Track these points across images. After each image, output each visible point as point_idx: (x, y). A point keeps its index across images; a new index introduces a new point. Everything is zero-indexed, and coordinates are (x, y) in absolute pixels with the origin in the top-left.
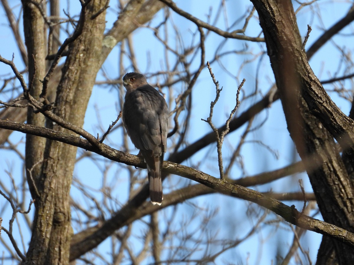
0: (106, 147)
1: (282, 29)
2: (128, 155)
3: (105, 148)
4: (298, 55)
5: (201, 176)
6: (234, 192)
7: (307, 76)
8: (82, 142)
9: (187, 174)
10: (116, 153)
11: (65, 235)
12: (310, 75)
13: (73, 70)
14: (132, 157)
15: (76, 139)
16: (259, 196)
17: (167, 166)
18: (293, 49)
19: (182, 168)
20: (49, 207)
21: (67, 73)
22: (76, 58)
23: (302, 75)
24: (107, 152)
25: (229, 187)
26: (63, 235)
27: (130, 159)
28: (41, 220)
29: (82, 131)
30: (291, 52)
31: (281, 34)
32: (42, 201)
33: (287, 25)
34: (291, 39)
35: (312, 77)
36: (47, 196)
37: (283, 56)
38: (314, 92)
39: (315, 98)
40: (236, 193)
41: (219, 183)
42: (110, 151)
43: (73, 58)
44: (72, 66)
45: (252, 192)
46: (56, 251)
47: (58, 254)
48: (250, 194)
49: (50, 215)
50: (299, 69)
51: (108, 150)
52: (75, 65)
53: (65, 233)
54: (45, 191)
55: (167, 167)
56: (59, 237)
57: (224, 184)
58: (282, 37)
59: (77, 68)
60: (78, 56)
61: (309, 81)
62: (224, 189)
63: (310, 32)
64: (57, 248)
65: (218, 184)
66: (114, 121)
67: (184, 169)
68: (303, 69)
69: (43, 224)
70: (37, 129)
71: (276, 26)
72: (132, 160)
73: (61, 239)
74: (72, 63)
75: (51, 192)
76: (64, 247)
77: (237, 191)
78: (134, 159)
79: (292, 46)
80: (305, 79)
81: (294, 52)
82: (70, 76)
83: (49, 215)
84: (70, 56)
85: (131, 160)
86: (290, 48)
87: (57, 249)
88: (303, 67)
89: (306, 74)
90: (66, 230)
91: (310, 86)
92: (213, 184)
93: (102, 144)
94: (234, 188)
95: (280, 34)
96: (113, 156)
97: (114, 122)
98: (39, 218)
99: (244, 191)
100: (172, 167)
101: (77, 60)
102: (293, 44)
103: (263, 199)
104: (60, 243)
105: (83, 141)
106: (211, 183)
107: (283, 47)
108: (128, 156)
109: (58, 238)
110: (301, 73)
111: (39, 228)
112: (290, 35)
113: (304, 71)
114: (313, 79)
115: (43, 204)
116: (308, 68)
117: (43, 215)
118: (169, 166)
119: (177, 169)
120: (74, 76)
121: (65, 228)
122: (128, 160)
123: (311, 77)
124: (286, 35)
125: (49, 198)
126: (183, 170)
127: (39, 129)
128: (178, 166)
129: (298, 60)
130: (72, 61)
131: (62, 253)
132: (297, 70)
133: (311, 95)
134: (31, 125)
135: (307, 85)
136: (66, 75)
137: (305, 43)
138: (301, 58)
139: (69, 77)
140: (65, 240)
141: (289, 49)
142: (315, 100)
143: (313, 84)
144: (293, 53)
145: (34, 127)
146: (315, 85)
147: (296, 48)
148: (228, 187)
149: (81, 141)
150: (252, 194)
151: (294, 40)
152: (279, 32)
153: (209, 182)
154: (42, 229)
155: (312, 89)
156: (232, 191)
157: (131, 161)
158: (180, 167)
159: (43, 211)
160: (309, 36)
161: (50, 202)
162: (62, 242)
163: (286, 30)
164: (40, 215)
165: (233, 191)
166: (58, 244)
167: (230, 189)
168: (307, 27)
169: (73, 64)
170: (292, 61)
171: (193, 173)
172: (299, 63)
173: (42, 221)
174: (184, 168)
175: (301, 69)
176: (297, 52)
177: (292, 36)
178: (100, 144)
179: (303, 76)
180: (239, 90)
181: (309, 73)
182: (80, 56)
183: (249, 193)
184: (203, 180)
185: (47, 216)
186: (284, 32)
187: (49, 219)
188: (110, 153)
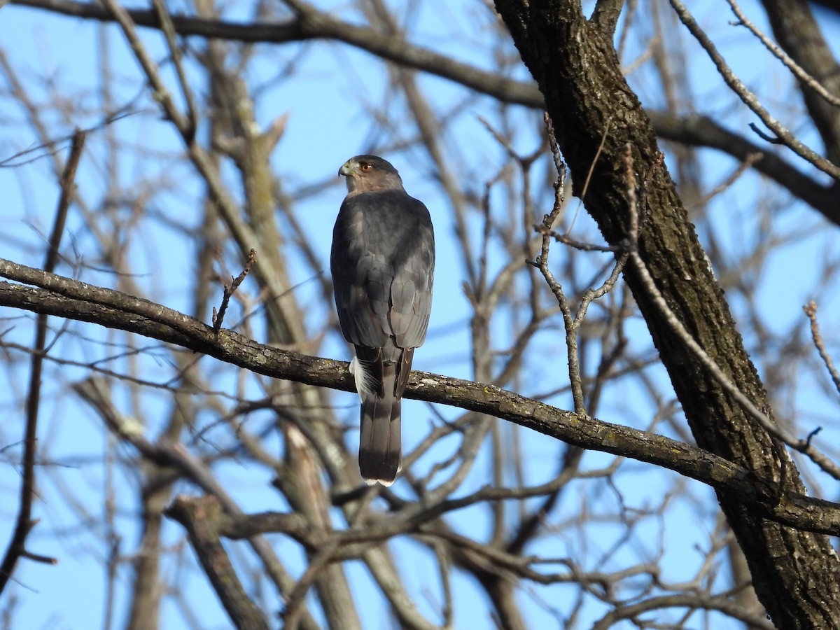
0: (238, 343)
5: (515, 406)
6: (608, 444)
9: (476, 401)
10: (267, 357)
14: (314, 365)
16: (674, 450)
17: (415, 384)
19: (460, 388)
24: (241, 355)
25: (593, 431)
27: (310, 370)
40: (612, 446)
42: (250, 351)
45: (657, 443)
48: (650, 448)
51: (245, 350)
55: (416, 387)
57: (579, 424)
62: (580, 438)
65: (563, 425)
72: (314, 373)
77: (616, 442)
78: (322, 370)
92: (549, 425)
94: (607, 433)
96: (260, 364)
99: (634, 441)
100: (432, 386)
103: (685, 458)
106: (542, 422)
108: (302, 363)
118: (423, 385)
119: (446, 391)
126: (463, 392)
128: (448, 384)
148: (590, 432)
150: (655, 446)
153: (538, 420)
156: (602, 440)
157: (313, 375)
158: (453, 386)
165: (605, 441)
167: (594, 437)
171: (491, 400)
174: (467, 388)
178: (213, 337)
183: (648, 445)
184: (520, 416)
188: (250, 356)
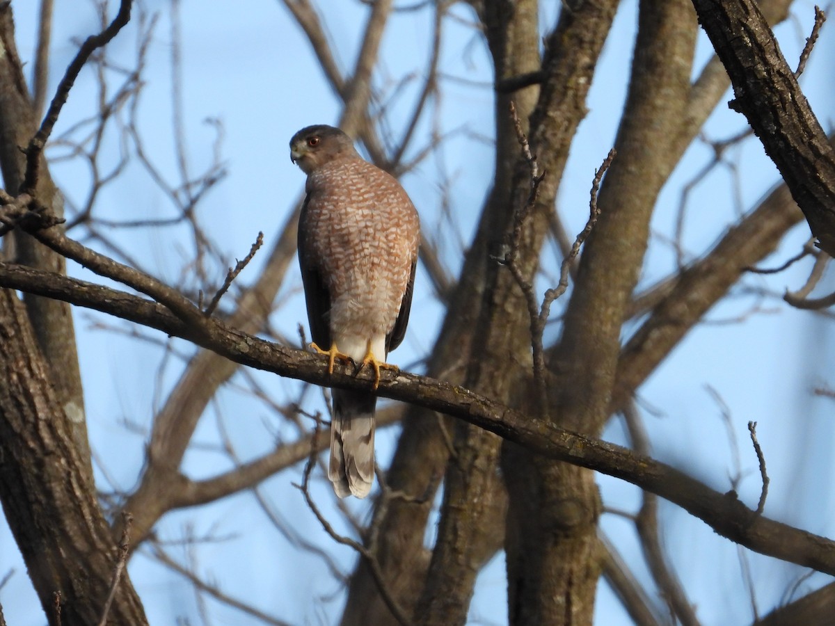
0: (221, 329)
1: (739, 17)
2: (283, 351)
3: (220, 331)
4: (782, 86)
5: (485, 409)
6: (575, 455)
7: (807, 144)
8: (159, 313)
9: (447, 402)
10: (249, 346)
11: (583, 562)
12: (814, 141)
13: (559, 120)
14: (293, 357)
15: (142, 305)
16: (641, 464)
17: (390, 381)
18: (768, 72)
19: (432, 388)
20: (481, 486)
21: (542, 127)
22: (566, 88)
23: (792, 142)
24: (224, 343)
25: (560, 440)
26: (579, 561)
27: (289, 361)
28: (456, 520)
29: (152, 285)
30: (764, 79)
31: (739, 30)
32: (462, 470)
33: (754, 6)
34: (763, 45)
35: (819, 146)
36: (476, 457)
37: (741, 89)
38: (824, 186)
39: (826, 205)
40: (579, 456)
41: (532, 428)
42: (234, 338)
43: (559, 87)
44: (556, 110)
45: (623, 455)
46: (558, 606)
47: (563, 612)
48: (617, 460)
49: (482, 507)
50: (783, 124)
51: (228, 337)
52: (564, 107)
53: (583, 557)
54: (471, 442)
55: (390, 385)
56: (567, 566)
57: (546, 432)
58: (740, 39)
59: (569, 115)
60: (571, 84)
61: (811, 157)
62: (547, 446)
63: (821, 25)
64: (561, 595)
65: (531, 431)
66: (242, 258)
67: (437, 390)
68: (795, 126)
69: (460, 533)
70: (36, 278)
71: (723, 9)
72: (293, 365)
73: (571, 572)
74: (555, 101)
75: (486, 447)
76: (579, 594)
77: (582, 452)
78: (300, 361)
79: (766, 63)
80: (800, 151)
81: (770, 79)
82: (549, 135)
83: (479, 509)
84: (552, 81)
85: (291, 364)
86: (760, 67)
87: (560, 599)
88: (796, 120)
89: (805, 140)
90: (587, 549)
91: (815, 170)
92: (517, 431)
93: (210, 320)
94: (574, 442)
95: (734, 30)
96: (242, 353)
97: (241, 262)
98: (452, 516)
99: (601, 452)
100: (405, 384)
101: (570, 93)
102: (768, 56)
104: (570, 583)
105: (160, 311)
106: (511, 427)
107: (744, 65)
108: (282, 353)
109: (562, 569)
110: (789, 136)
111: (449, 543)
112: (762, 34)
113: (798, 131)
114: (823, 152)
115: (464, 478)
116: (810, 123)
117: (465, 506)
118: (396, 382)
119: (418, 390)
120: (560, 135)
121: (582, 544)
122: (282, 365)
123: (817, 148)
124: (751, 35)
125: (480, 462)
126: (435, 392)
127: (42, 277)
128: (420, 383)
129: (783, 100)
130: (556, 97)
131: (575, 609)
132: (780, 126)
133: (817, 196)
134: (22, 266)
135: (806, 169)
136: (538, 134)
137: (806, 56)
138: (790, 95)
139: (546, 140)
140: (582, 574)
141: (759, 72)
142: (828, 207)
143: (823, 166)
144: (769, 82)
145: (30, 271)
146: (827, 170)
147: (777, 67)
148: (557, 441)
149: (157, 310)
150: (623, 458)
151: (773, 47)
152: (732, 26)
153: (506, 426)
154: (459, 545)
155: (817, 180)
156: (569, 450)
157: (292, 367)
158: (425, 385)
159: (465, 497)
160: (817, 37)
161: (484, 473)
162: (575, 580)
163: (750, 20)
164: (453, 508)
165: (572, 451)
166: (563, 584)
167: (563, 447)
168: (814, 11)
169: (560, 103)
170: (766, 102)
171: (462, 401)
172: (784, 109)
173: (459, 524)
174: (439, 388)
175: (789, 124)
176: (780, 79)
177: (769, 36)
178: (204, 321)
179: (796, 145)
180: (597, 180)
181: (811, 136)
182: (578, 84)
183: (615, 457)
184: (490, 419)
185: (473, 510)
186: (745, 26)
187: (479, 518)
188: (233, 344)
